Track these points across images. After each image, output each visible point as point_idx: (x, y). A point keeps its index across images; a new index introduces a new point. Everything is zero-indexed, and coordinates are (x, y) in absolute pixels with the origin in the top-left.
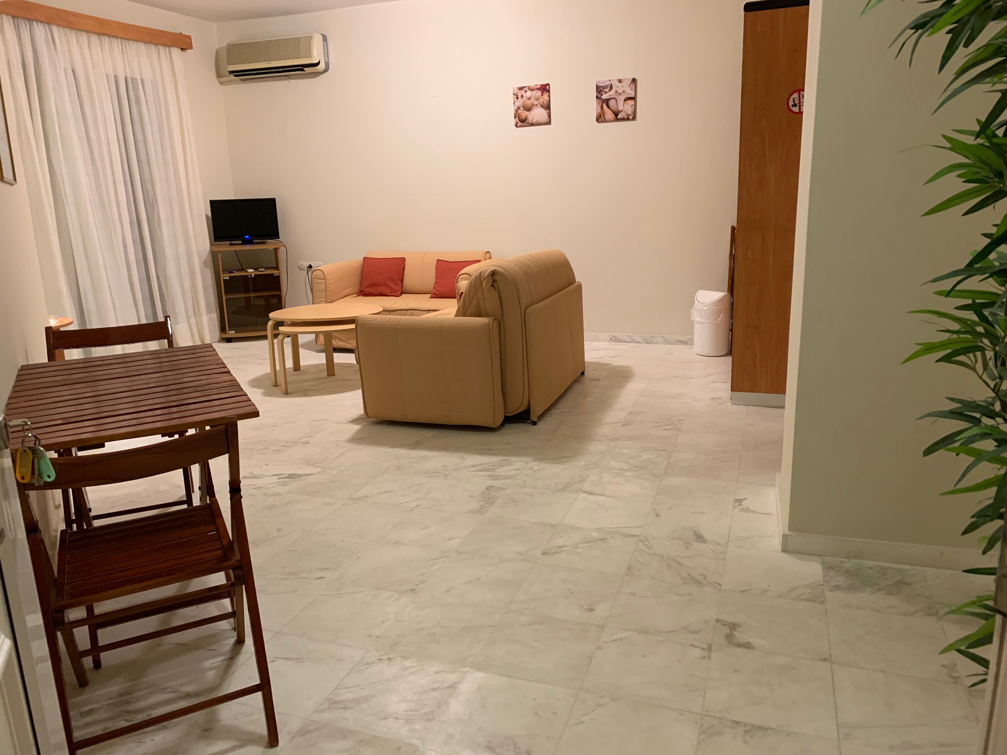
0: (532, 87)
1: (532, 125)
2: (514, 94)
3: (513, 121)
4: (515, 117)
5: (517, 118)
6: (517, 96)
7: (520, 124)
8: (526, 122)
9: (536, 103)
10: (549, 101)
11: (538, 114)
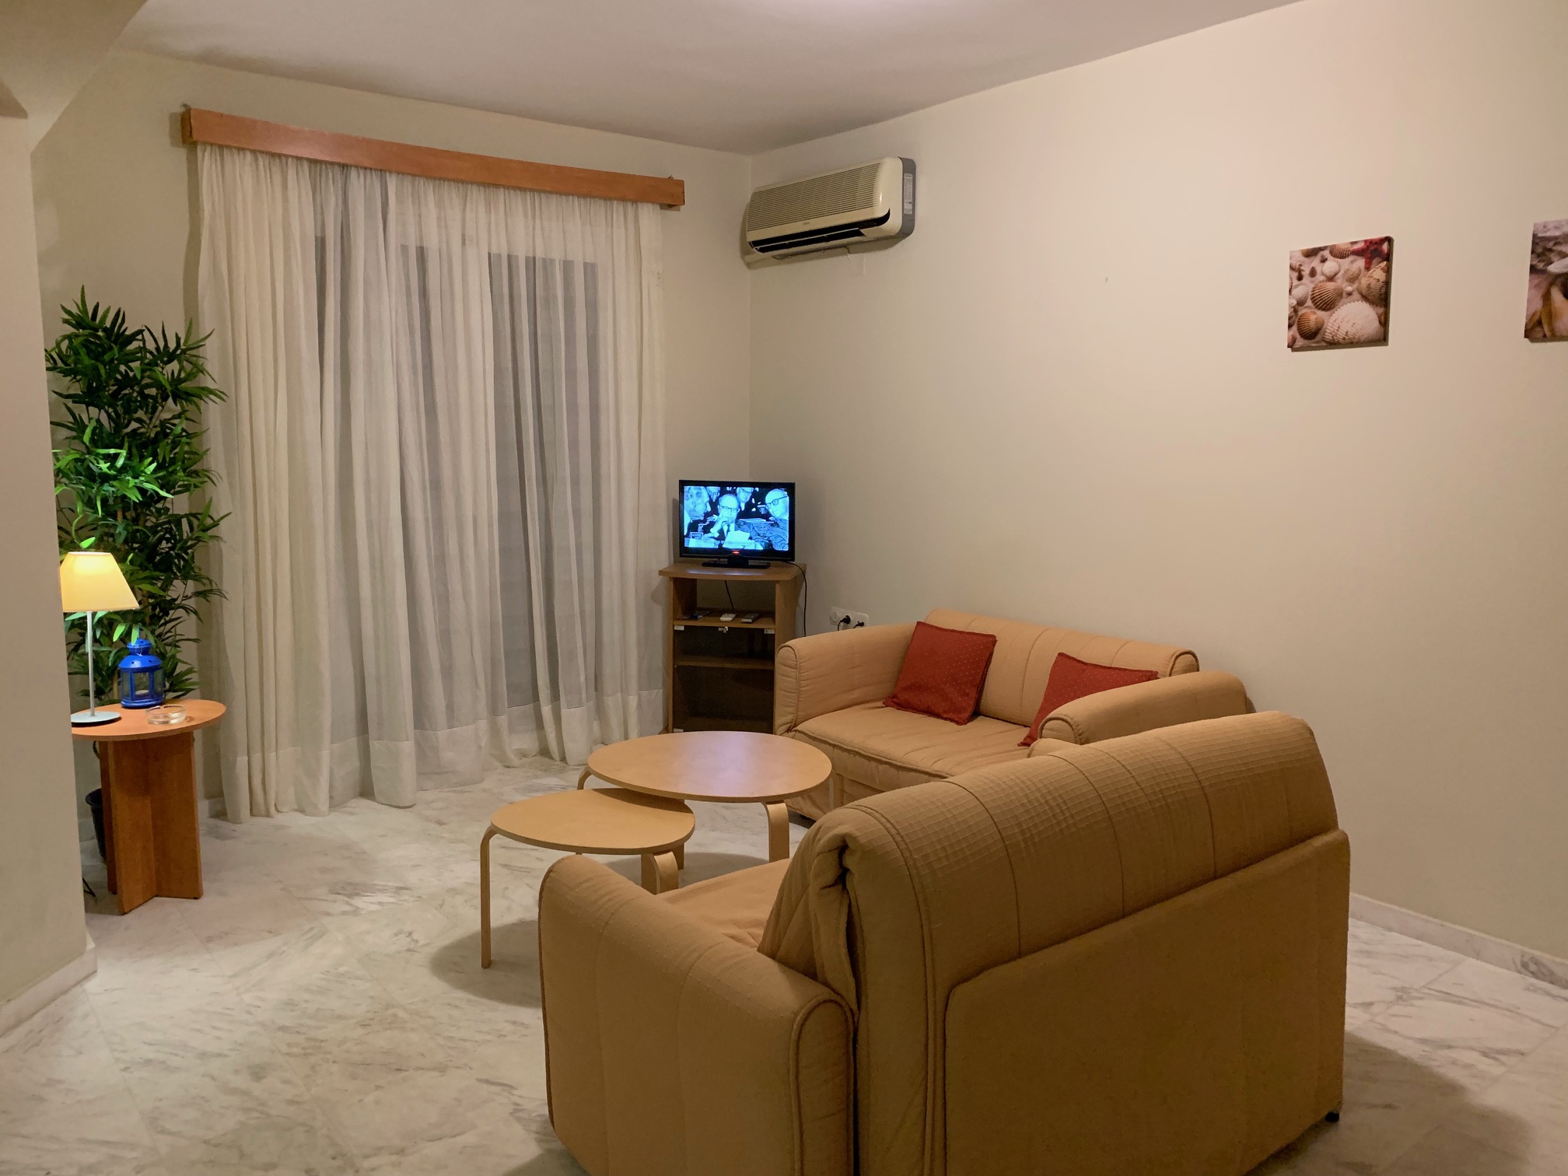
0: (1344, 247)
1: (1333, 344)
2: (1292, 268)
3: (1284, 334)
4: (1290, 326)
5: (1295, 328)
6: (1300, 271)
7: (1300, 342)
8: (1319, 337)
9: (1349, 289)
10: (1387, 283)
11: (1355, 316)
